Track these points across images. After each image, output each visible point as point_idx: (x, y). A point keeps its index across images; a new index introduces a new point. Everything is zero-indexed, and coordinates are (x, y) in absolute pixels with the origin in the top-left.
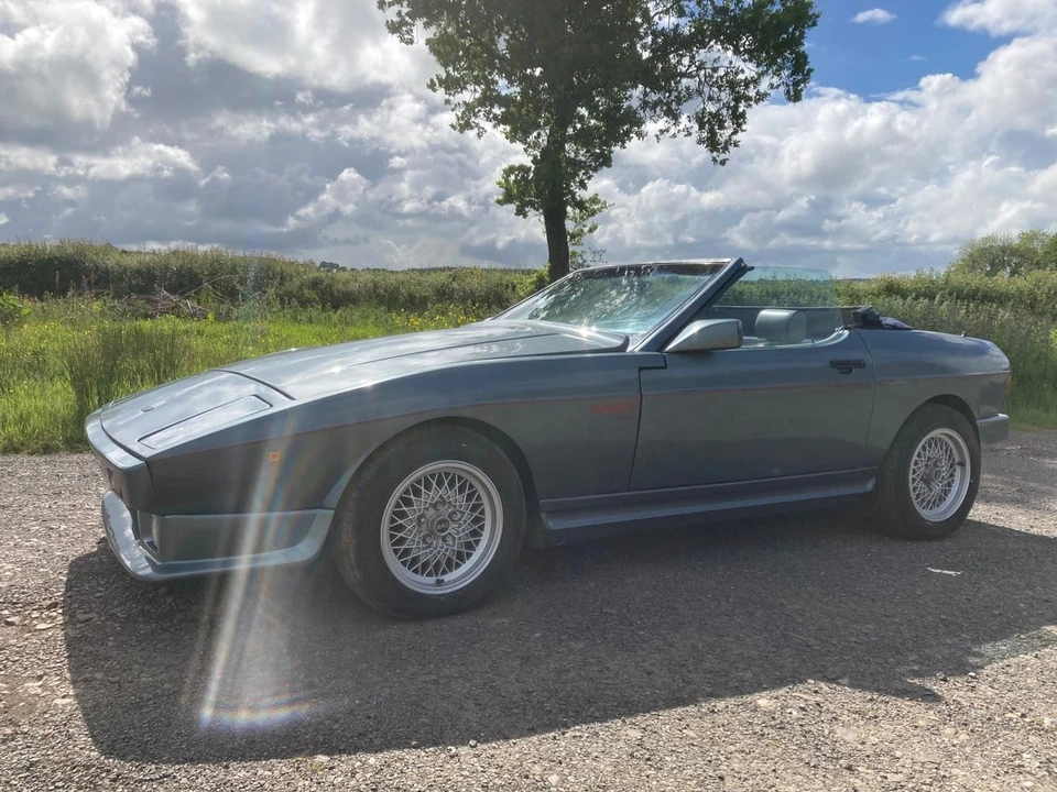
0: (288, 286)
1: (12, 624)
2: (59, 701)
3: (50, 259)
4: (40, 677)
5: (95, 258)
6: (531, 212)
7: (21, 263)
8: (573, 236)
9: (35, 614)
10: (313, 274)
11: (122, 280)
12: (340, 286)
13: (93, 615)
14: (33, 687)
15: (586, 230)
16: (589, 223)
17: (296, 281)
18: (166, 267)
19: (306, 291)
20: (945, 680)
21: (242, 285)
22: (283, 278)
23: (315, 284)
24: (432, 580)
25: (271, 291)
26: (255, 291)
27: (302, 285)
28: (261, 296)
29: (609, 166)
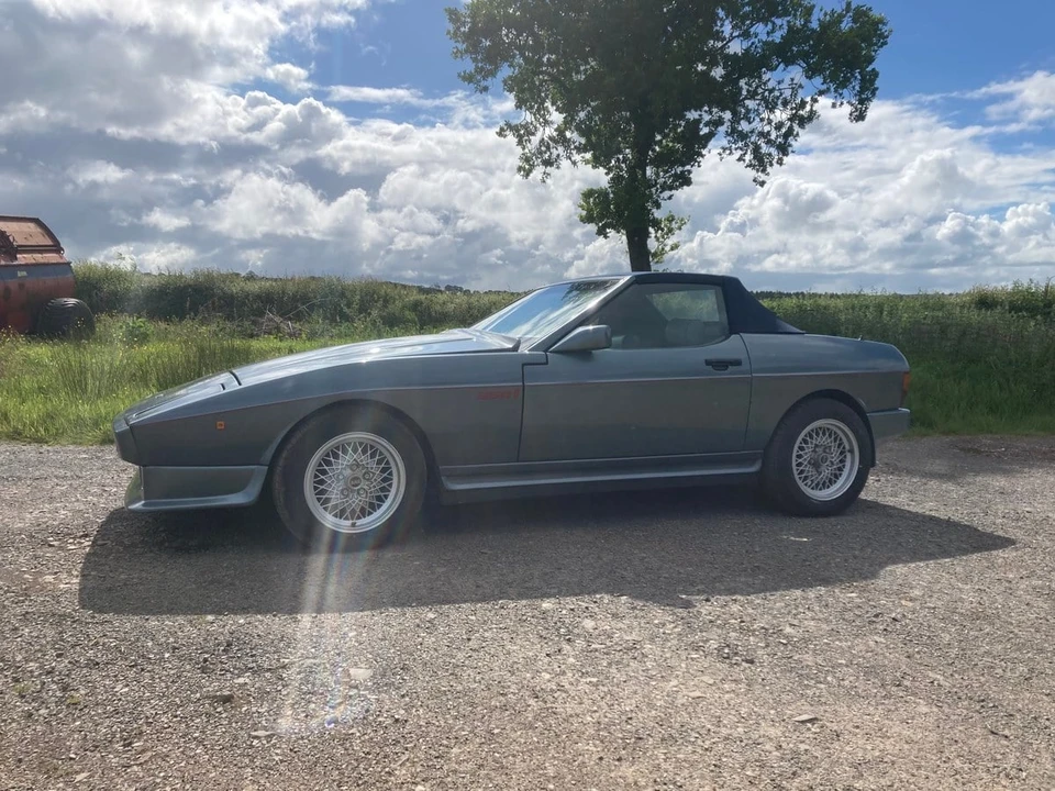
0: (391, 308)
1: (52, 546)
2: (62, 586)
3: (185, 287)
4: (56, 573)
5: (222, 285)
6: (611, 232)
7: (160, 291)
8: (655, 255)
9: (71, 541)
10: (415, 296)
11: (244, 304)
12: (438, 308)
13: (109, 542)
14: (49, 578)
15: (667, 248)
16: (670, 242)
17: (399, 304)
18: (283, 292)
19: (407, 312)
20: (707, 600)
21: (349, 308)
22: (386, 301)
23: (416, 306)
24: (349, 523)
25: (375, 313)
26: (361, 313)
27: (404, 307)
28: (365, 317)
29: (688, 185)
